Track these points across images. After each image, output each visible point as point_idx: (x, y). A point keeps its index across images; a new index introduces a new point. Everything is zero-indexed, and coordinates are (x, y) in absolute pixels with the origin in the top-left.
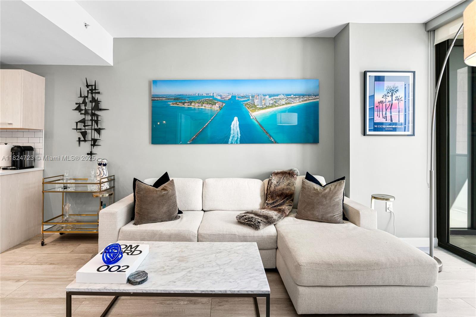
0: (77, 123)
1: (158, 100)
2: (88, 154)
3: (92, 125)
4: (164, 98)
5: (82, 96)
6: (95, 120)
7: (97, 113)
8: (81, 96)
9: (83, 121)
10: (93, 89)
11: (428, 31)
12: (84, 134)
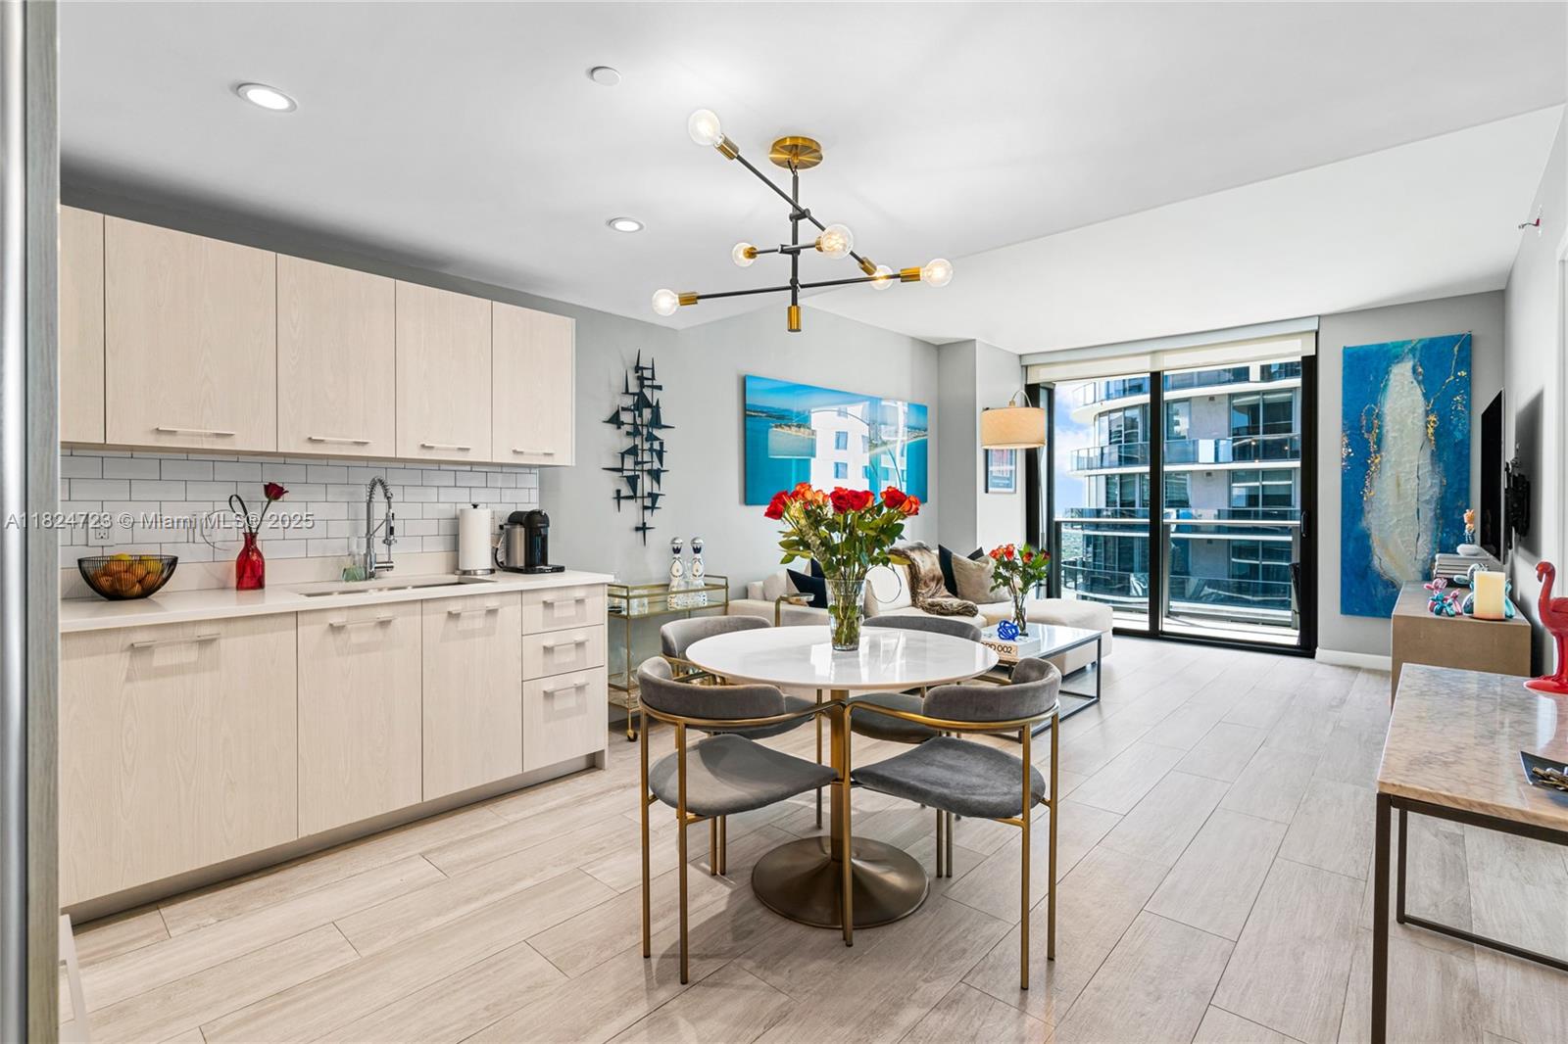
0: (623, 455)
1: (755, 416)
2: (637, 529)
3: (652, 462)
4: (763, 412)
5: (630, 391)
6: (655, 450)
7: (656, 432)
8: (627, 392)
9: (633, 451)
10: (643, 375)
11: (1022, 366)
12: (632, 481)
